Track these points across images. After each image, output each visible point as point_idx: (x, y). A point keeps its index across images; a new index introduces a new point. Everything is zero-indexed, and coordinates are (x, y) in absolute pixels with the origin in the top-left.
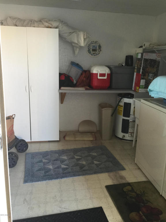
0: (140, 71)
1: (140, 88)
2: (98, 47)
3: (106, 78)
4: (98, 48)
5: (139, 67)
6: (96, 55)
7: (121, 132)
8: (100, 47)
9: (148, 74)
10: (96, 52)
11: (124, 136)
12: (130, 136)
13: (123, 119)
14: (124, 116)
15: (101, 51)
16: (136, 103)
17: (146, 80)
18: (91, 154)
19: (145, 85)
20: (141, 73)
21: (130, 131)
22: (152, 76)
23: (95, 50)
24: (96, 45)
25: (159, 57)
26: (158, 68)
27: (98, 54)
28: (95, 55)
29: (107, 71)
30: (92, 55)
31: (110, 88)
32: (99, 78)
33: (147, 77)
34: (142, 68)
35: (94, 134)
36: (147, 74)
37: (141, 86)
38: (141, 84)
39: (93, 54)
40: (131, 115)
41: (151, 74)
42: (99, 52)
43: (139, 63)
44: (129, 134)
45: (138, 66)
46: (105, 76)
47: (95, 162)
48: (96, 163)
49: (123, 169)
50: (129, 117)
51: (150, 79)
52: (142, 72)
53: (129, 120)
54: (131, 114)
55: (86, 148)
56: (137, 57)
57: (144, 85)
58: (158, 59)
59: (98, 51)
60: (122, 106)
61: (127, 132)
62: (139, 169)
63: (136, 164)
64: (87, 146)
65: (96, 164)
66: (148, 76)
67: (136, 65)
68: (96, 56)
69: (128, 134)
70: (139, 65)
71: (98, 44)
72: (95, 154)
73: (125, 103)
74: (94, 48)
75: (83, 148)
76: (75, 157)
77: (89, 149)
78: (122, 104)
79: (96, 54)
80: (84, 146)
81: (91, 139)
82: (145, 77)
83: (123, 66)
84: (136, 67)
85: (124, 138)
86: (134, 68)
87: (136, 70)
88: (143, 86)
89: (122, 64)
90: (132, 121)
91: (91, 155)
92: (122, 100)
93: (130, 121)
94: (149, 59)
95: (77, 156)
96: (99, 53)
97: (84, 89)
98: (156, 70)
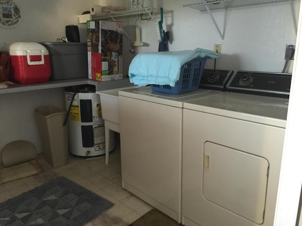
0: (98, 49)
1: (102, 75)
2: (14, 10)
3: (42, 62)
4: (13, 12)
5: (94, 42)
6: (13, 24)
7: (82, 147)
8: (17, 10)
9: (111, 53)
10: (11, 19)
11: (89, 152)
12: (97, 149)
13: (82, 126)
14: (83, 121)
15: (20, 17)
16: (102, 98)
17: (108, 62)
18: (44, 199)
19: (109, 69)
20: (100, 52)
21: (96, 142)
22: (116, 56)
23: (8, 14)
24: (9, 6)
25: (120, 27)
26: (121, 44)
27: (16, 23)
28: (9, 25)
29: (43, 51)
30: (4, 24)
31: (51, 79)
32: (30, 63)
33: (109, 57)
34: (100, 44)
35: (34, 161)
36: (109, 53)
37: (104, 71)
38: (103, 69)
39: (7, 22)
40: (94, 117)
41: (114, 53)
42: (17, 18)
43: (94, 37)
44: (96, 146)
45: (92, 42)
46: (41, 60)
47: (61, 212)
48: (63, 213)
49: (111, 205)
50: (91, 121)
51: (113, 61)
52: (102, 50)
53: (92, 126)
54: (93, 115)
55: (31, 192)
56: (89, 28)
57: (107, 69)
58: (120, 30)
59: (14, 17)
60: (77, 106)
61: (92, 145)
62: (132, 195)
63: (125, 190)
64: (32, 187)
65: (64, 215)
66: (111, 56)
67: (89, 40)
68: (12, 26)
69: (94, 147)
70: (94, 40)
71: (13, 5)
72: (53, 197)
73: (81, 101)
74: (6, 12)
75: (24, 193)
76: (16, 217)
77: (38, 192)
78: (76, 103)
79: (11, 23)
80: (26, 190)
81: (35, 172)
82: (107, 58)
83: (65, 42)
84: (89, 44)
85: (89, 155)
86: (86, 45)
87: (89, 48)
88: (106, 71)
89: (63, 39)
90: (97, 126)
91: (46, 201)
92: (76, 97)
93: (94, 126)
94: (108, 30)
95: (20, 213)
96: (18, 21)
97: (6, 87)
98: (119, 47)
